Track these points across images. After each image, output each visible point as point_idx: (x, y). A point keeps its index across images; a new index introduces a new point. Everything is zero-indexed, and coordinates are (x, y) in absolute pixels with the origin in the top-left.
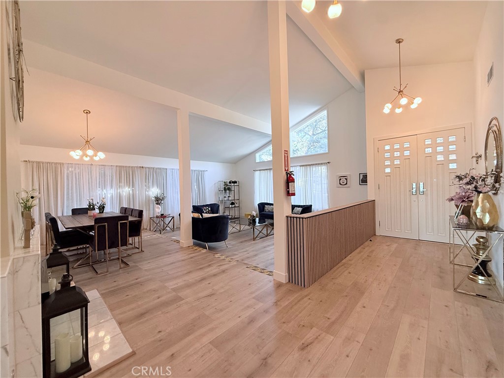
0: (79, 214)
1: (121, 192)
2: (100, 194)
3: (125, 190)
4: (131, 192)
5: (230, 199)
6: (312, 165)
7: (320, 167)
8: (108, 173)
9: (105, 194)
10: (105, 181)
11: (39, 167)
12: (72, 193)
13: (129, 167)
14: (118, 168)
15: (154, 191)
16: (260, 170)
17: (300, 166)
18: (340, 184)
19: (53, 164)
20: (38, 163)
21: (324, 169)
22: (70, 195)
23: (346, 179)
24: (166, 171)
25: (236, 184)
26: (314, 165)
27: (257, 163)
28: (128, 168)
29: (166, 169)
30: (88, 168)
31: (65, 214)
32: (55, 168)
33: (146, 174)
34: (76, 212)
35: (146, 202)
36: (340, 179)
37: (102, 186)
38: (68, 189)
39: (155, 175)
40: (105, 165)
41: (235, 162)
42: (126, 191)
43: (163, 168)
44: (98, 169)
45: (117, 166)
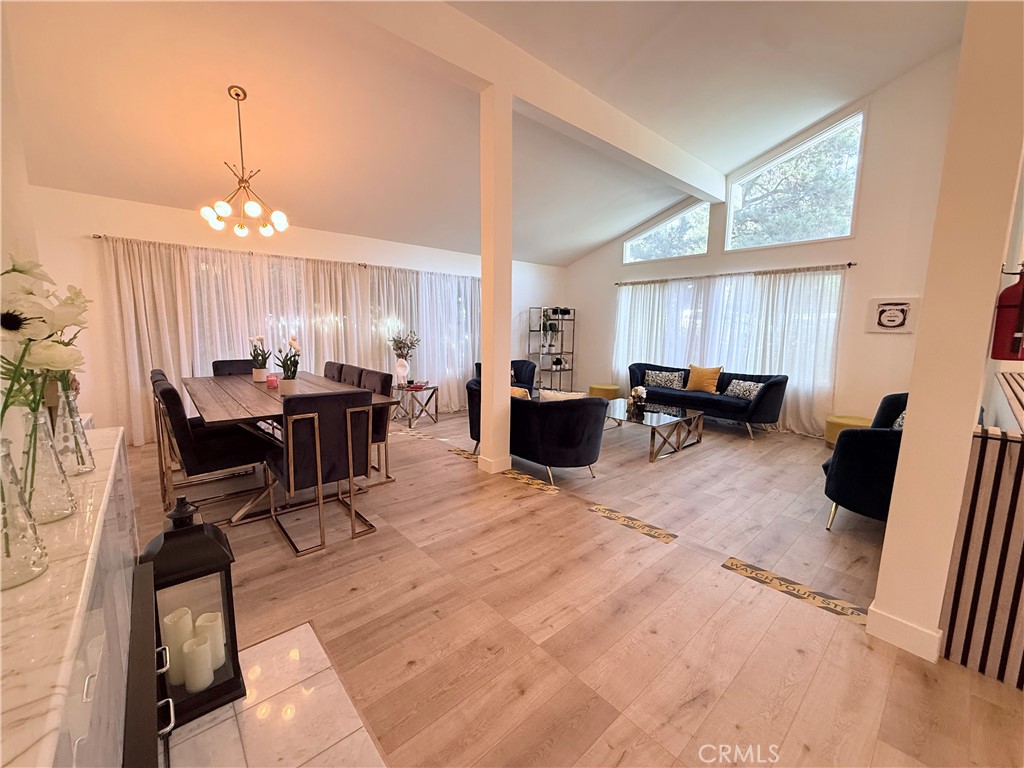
0: (230, 374)
1: (319, 325)
2: (272, 329)
3: (327, 320)
4: (341, 325)
5: (553, 350)
6: (795, 270)
7: (821, 278)
8: (289, 276)
9: (283, 327)
10: (281, 294)
11: (129, 255)
12: (210, 322)
13: (336, 263)
14: (310, 265)
15: (391, 326)
16: (633, 284)
17: (756, 274)
18: (880, 324)
19: (163, 249)
20: (128, 243)
21: (833, 282)
22: (207, 326)
23: (902, 311)
24: (417, 279)
25: (567, 317)
26: (800, 270)
27: (627, 265)
28: (333, 268)
29: (418, 274)
30: (243, 261)
31: (198, 374)
32: (167, 257)
33: (373, 283)
34: (223, 369)
35: (372, 352)
36: (883, 312)
37: (276, 308)
38: (201, 312)
39: (393, 287)
40: (282, 258)
41: (566, 264)
42: (330, 322)
43: (410, 271)
44: (265, 266)
45: (307, 260)
